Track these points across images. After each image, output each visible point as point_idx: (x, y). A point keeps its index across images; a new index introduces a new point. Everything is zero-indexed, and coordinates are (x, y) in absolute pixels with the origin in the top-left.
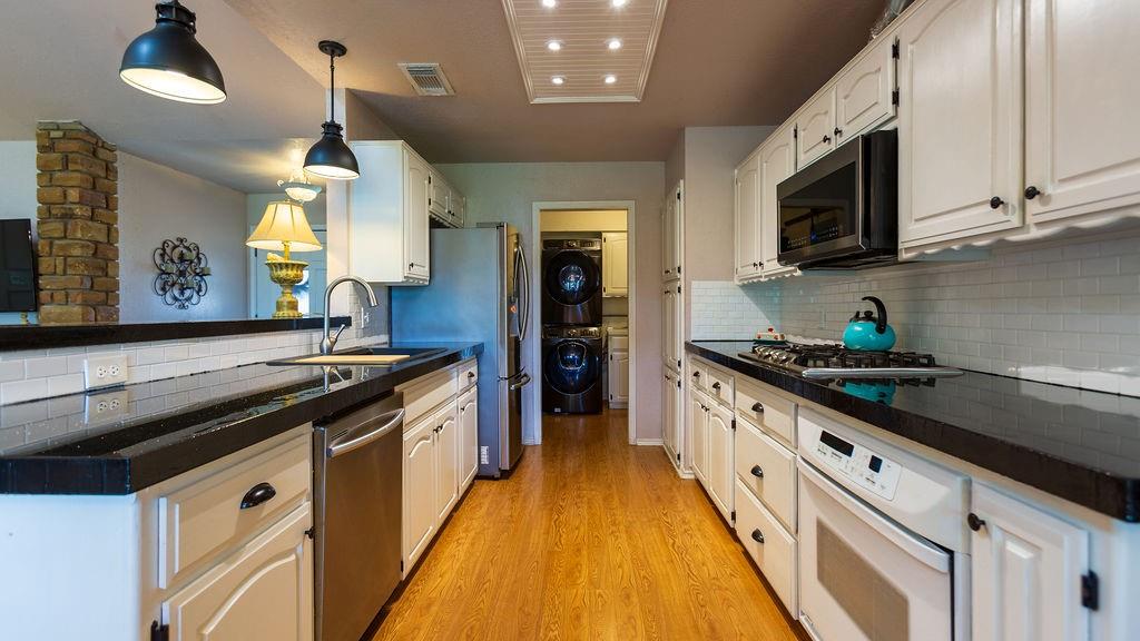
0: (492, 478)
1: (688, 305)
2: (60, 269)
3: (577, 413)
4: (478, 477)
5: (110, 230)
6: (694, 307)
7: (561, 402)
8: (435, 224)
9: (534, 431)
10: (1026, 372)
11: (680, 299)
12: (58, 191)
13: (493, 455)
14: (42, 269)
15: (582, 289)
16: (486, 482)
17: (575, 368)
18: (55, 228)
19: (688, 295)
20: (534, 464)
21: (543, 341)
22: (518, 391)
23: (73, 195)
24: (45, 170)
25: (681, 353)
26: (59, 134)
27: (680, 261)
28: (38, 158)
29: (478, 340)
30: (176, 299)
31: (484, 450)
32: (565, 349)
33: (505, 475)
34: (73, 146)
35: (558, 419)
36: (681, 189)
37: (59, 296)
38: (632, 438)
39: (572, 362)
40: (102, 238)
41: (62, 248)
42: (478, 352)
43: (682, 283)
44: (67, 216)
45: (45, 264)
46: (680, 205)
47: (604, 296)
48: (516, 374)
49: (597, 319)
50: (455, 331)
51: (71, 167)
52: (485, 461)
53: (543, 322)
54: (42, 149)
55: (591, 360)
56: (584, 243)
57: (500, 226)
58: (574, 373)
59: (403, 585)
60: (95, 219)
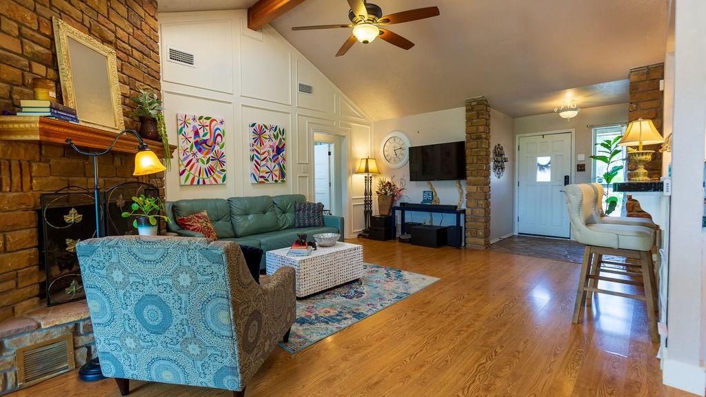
2: (475, 161)
12: (474, 129)
14: (467, 162)
18: (474, 143)
23: (481, 129)
24: (469, 120)
26: (475, 103)
28: (467, 115)
30: (497, 174)
34: (481, 107)
37: (474, 173)
40: (487, 147)
41: (476, 152)
44: (479, 138)
45: (469, 159)
51: (480, 117)
54: (467, 111)
60: (486, 139)
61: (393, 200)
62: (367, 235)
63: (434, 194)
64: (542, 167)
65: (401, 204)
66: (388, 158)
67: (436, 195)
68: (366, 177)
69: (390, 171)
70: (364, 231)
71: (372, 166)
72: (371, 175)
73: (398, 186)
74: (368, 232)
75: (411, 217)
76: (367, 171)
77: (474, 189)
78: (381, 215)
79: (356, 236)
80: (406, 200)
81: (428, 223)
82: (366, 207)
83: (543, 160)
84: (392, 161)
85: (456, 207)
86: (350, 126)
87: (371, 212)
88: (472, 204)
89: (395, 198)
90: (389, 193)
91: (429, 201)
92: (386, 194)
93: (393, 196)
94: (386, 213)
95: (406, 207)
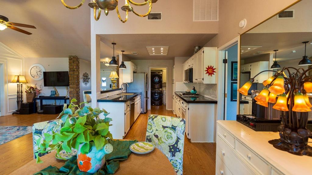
0: (143, 114)
1: (175, 86)
2: (72, 79)
3: (157, 105)
4: (141, 114)
5: (79, 73)
6: (176, 86)
7: (154, 103)
8: (134, 72)
9: (149, 107)
10: (205, 96)
11: (174, 85)
12: (72, 67)
13: (143, 110)
14: (70, 79)
15: (158, 81)
16: (142, 114)
17: (157, 96)
18: (72, 73)
19: (175, 84)
20: (149, 112)
21: (151, 91)
22: (147, 100)
23: (75, 67)
24: (70, 63)
25: (174, 94)
26: (72, 57)
27: (174, 79)
28: (69, 61)
29: (141, 91)
30: (85, 83)
31: (142, 109)
32: (155, 93)
33: (145, 113)
34: (75, 59)
35: (153, 106)
36: (174, 67)
37: (72, 84)
38: (167, 108)
39: (156, 95)
40: (78, 74)
41: (73, 76)
42: (141, 94)
43: (174, 82)
44: (74, 71)
45: (70, 78)
46: (174, 69)
47: (163, 82)
48: (147, 97)
49: (161, 87)
50: (137, 90)
51: (74, 63)
52: (142, 111)
53: (151, 88)
54: (69, 60)
55: (160, 95)
56: (159, 73)
57: (144, 73)
58: (157, 97)
59: (134, 122)
60: (77, 71)
61: (35, 95)
62: (18, 112)
63: (56, 92)
64: (103, 81)
65: (40, 97)
66: (33, 76)
67: (57, 92)
68: (18, 85)
69: (34, 82)
70: (17, 111)
71: (22, 79)
72: (21, 84)
73: (39, 88)
74: (19, 111)
75: (45, 102)
76: (18, 81)
77: (72, 90)
78: (28, 102)
79: (11, 114)
80: (43, 95)
81: (54, 104)
82: (18, 99)
83: (104, 79)
84: (35, 77)
85: (65, 97)
86: (6, 59)
87: (22, 101)
88: (72, 95)
89: (37, 94)
90: (32, 92)
91: (54, 95)
92: (31, 92)
93: (35, 93)
94: (31, 101)
95: (42, 98)
